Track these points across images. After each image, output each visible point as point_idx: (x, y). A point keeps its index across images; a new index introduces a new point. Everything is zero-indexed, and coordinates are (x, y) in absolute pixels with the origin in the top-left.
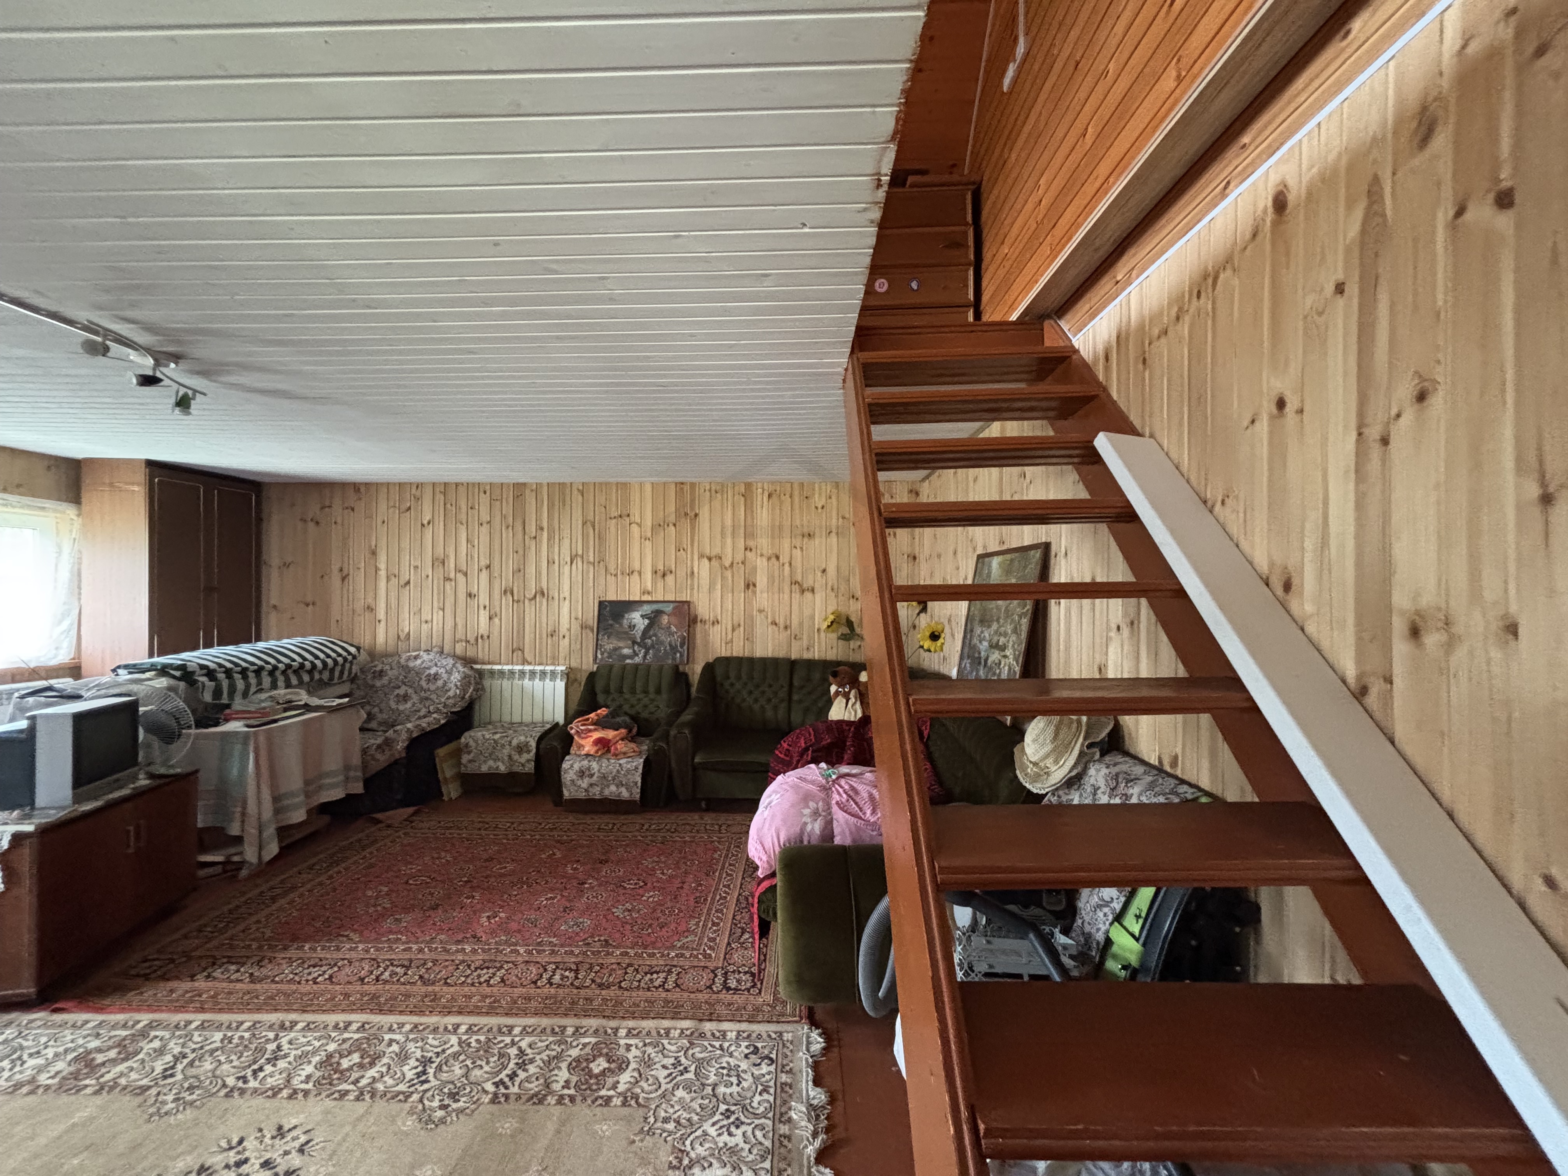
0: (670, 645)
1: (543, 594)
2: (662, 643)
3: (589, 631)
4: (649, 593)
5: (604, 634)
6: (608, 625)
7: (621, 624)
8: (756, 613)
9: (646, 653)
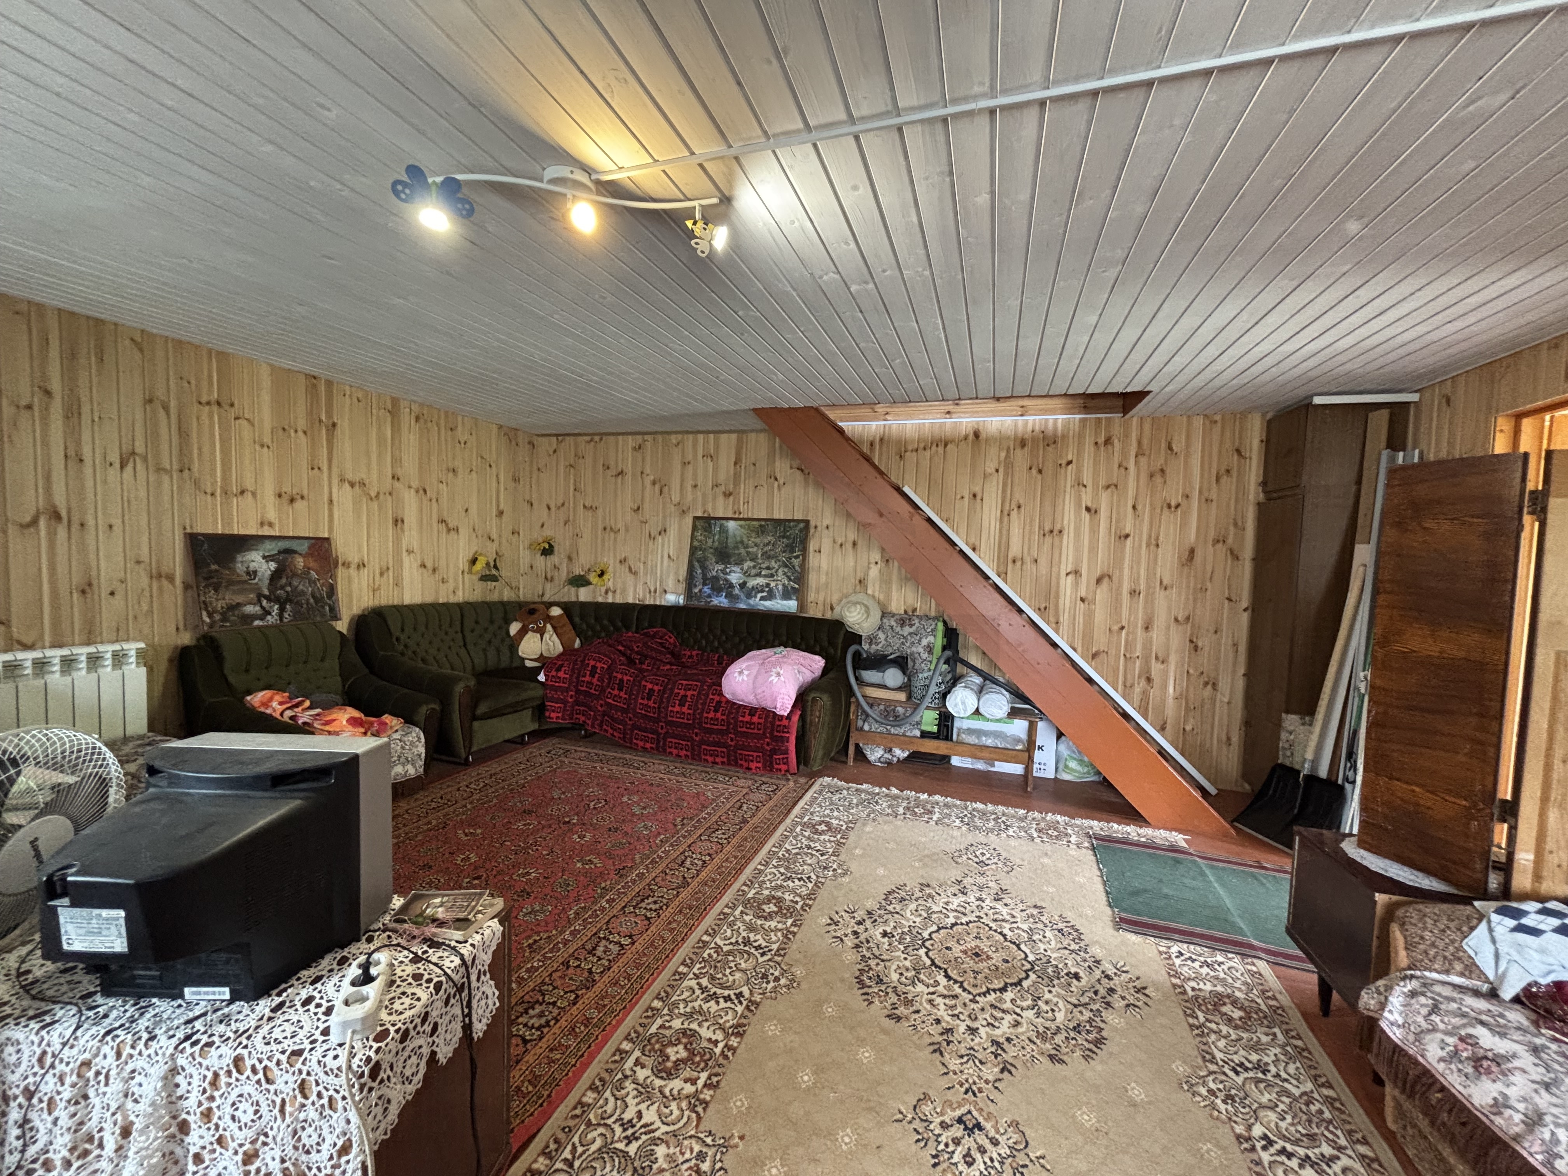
0: (313, 597)
1: (57, 516)
2: (303, 593)
3: (165, 583)
4: (271, 525)
5: (206, 586)
6: (211, 572)
7: (233, 570)
8: (405, 554)
9: (282, 610)
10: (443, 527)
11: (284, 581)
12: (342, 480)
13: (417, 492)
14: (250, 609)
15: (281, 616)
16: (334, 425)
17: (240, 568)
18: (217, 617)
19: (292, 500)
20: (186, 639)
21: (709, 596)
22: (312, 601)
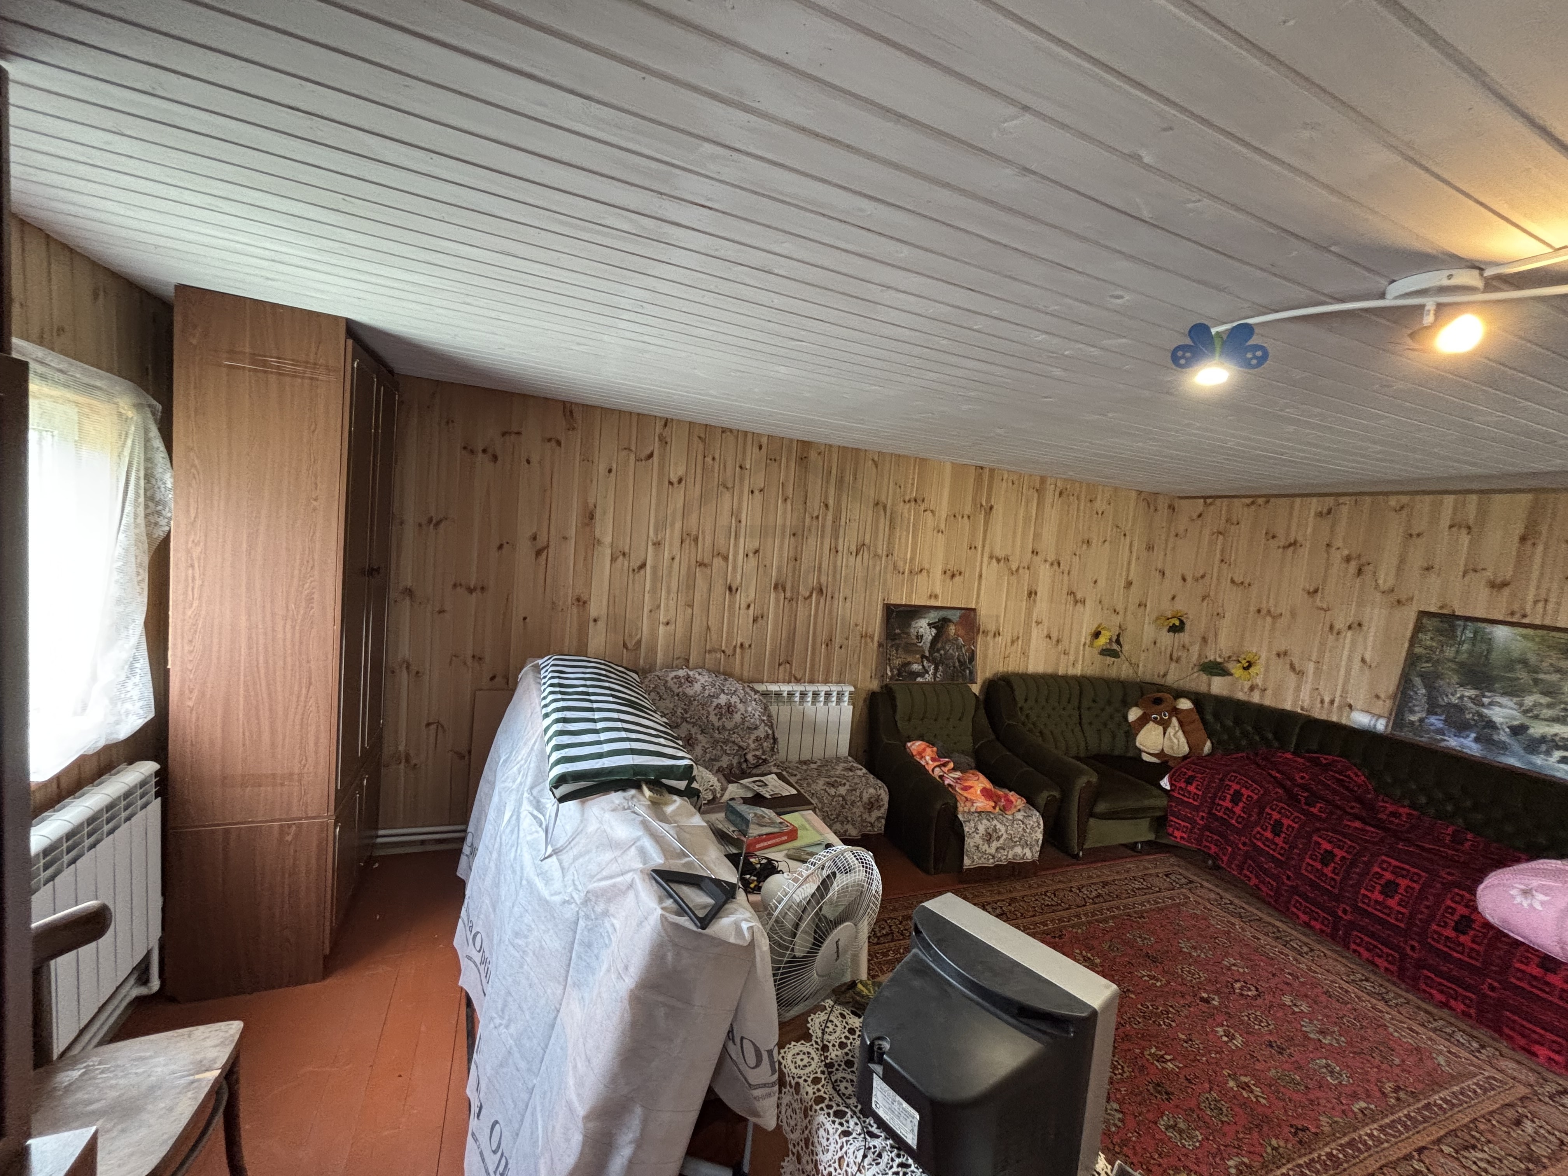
0: (959, 661)
1: (820, 591)
2: (952, 657)
3: (869, 640)
4: (936, 597)
5: (892, 646)
6: (895, 634)
7: (908, 634)
8: (1034, 624)
9: (936, 670)
10: (1071, 598)
11: (939, 645)
12: (991, 557)
13: (1052, 564)
14: (916, 667)
15: (935, 674)
16: (991, 508)
17: (913, 632)
18: (896, 672)
19: (953, 576)
20: (875, 685)
21: (1441, 732)
22: (957, 664)
